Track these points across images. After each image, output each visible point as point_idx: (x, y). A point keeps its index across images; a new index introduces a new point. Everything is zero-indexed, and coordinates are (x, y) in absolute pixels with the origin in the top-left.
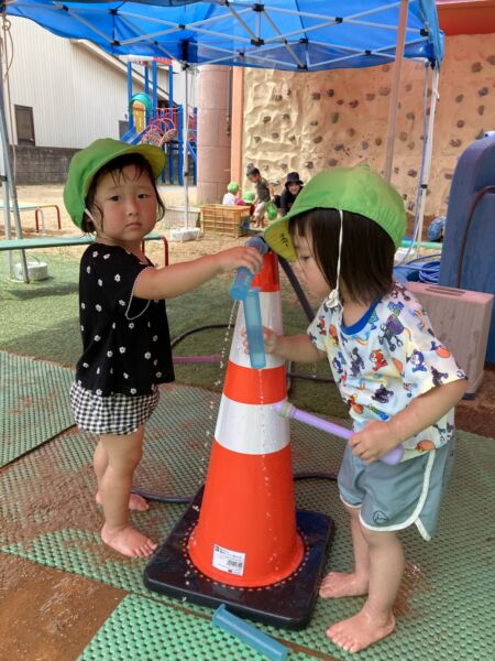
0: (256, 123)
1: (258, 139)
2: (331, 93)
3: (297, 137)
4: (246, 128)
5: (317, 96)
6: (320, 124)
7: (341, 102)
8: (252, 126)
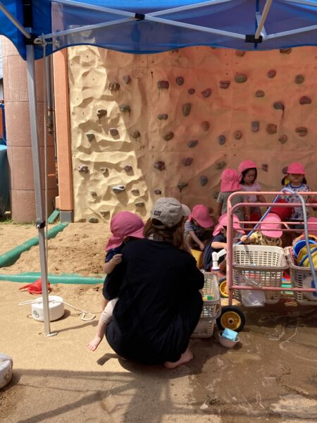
0: (88, 118)
1: (92, 138)
2: (180, 81)
3: (143, 133)
4: (75, 125)
5: (164, 85)
6: (171, 116)
7: (192, 91)
8: (83, 121)
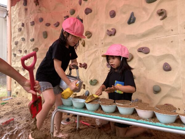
0: (14, 46)
1: (15, 55)
2: (41, 20)
3: (28, 50)
5: (33, 24)
6: (36, 40)
7: (48, 25)
